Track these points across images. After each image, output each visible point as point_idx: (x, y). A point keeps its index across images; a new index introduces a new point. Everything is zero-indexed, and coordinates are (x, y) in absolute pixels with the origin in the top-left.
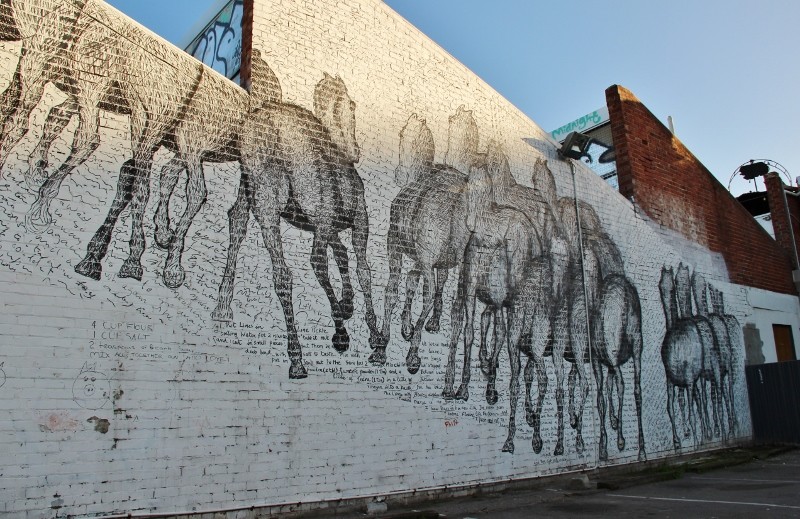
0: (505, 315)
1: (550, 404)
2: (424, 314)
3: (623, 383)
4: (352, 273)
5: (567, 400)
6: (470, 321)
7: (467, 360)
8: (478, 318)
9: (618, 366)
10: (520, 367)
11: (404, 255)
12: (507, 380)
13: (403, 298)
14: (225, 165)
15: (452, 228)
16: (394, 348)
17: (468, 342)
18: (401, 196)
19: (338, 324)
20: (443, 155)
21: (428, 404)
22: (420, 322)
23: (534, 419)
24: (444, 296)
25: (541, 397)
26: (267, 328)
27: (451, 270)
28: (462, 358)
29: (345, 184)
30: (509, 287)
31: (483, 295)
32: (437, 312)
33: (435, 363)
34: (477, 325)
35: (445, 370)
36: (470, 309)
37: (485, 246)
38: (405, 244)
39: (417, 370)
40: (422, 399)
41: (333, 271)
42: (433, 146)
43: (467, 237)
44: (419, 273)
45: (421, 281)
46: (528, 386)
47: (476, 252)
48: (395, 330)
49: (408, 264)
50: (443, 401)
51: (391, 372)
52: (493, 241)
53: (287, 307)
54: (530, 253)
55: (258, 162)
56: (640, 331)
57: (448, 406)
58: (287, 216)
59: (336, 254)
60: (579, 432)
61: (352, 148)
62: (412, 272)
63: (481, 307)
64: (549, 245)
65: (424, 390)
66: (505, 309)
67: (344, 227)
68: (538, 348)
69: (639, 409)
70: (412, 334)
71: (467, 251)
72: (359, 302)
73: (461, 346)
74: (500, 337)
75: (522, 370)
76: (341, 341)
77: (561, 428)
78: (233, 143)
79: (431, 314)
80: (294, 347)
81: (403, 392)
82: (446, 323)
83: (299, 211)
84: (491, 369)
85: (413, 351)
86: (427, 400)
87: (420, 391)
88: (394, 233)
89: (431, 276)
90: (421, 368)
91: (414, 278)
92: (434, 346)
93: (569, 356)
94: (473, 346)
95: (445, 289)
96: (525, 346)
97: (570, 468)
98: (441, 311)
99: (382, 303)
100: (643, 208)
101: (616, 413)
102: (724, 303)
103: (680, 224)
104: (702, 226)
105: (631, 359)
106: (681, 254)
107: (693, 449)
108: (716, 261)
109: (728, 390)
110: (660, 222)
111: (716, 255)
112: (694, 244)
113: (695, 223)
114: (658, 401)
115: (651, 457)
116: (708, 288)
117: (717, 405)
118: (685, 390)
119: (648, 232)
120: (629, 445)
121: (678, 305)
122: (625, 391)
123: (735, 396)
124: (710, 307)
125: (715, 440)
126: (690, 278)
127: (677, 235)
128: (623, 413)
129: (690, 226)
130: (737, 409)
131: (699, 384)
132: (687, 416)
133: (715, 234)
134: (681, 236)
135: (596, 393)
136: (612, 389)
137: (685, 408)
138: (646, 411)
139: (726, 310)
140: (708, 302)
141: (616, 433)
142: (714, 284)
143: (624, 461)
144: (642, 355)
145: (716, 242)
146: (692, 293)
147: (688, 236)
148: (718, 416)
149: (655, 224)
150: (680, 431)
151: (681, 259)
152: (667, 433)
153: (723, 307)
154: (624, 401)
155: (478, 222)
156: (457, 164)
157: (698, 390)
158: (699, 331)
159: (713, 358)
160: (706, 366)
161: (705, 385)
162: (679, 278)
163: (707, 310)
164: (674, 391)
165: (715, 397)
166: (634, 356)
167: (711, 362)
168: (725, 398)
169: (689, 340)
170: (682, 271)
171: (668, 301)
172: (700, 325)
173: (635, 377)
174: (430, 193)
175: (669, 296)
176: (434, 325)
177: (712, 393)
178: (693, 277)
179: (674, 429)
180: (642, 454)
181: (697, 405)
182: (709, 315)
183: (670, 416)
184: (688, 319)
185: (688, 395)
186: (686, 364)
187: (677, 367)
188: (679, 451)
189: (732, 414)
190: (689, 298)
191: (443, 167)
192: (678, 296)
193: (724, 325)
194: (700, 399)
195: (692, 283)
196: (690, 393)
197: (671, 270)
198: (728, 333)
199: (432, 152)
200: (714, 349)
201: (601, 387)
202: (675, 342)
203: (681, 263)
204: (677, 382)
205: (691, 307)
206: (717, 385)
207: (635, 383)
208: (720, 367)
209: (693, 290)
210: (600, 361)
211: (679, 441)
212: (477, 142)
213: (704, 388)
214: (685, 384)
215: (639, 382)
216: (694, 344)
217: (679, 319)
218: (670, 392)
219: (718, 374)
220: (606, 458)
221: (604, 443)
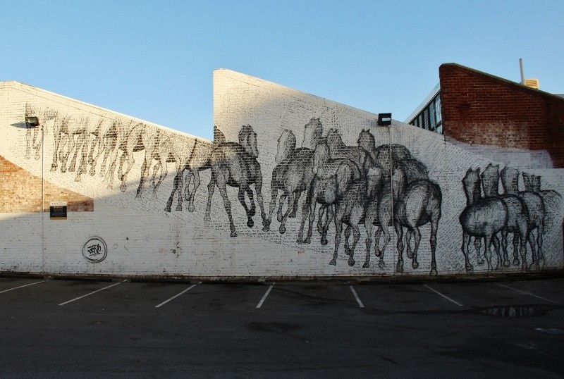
0: (334, 208)
1: (361, 246)
2: (288, 211)
3: (420, 235)
4: (255, 200)
5: (373, 244)
6: (313, 212)
7: (310, 228)
8: (317, 211)
9: (417, 226)
10: (342, 229)
11: (279, 189)
12: (334, 235)
13: (278, 206)
14: (206, 171)
15: (304, 175)
16: (273, 225)
17: (311, 221)
18: (278, 166)
19: (249, 218)
20: (300, 144)
22: (286, 215)
23: (350, 252)
24: (299, 203)
25: (355, 243)
26: (222, 221)
27: (303, 193)
28: (308, 227)
29: (252, 167)
30: (337, 195)
31: (320, 200)
32: (295, 210)
33: (293, 230)
34: (317, 213)
35: (298, 232)
36: (313, 207)
37: (323, 179)
38: (279, 185)
39: (284, 233)
40: (287, 243)
41: (247, 200)
42: (296, 141)
43: (313, 177)
44: (286, 196)
46: (347, 238)
47: (318, 183)
48: (274, 218)
49: (281, 192)
50: (297, 244)
51: (272, 234)
52: (328, 176)
53: (229, 214)
54: (352, 178)
55: (217, 167)
56: (440, 207)
57: (300, 246)
58: (229, 183)
59: (248, 193)
60: (382, 258)
61: (255, 152)
62: (283, 196)
63: (319, 206)
64: (366, 172)
65: (287, 240)
66: (334, 205)
67: (251, 183)
68: (355, 220)
69: (433, 248)
70: (282, 219)
71: (313, 182)
72: (258, 209)
73: (307, 223)
74: (330, 217)
75: (343, 231)
76: (250, 224)
77: (368, 257)
78: (208, 162)
79: (292, 211)
80: (232, 227)
81: (278, 241)
82: (299, 214)
83: (233, 181)
84: (324, 231)
85: (283, 226)
86: (289, 244)
87: (285, 240)
88: (274, 182)
89: (293, 196)
91: (284, 198)
92: (293, 224)
93: (377, 223)
94: (314, 222)
96: (347, 220)
97: (374, 274)
98: (297, 209)
100: (453, 137)
101: (413, 250)
102: (542, 183)
103: (495, 139)
104: (523, 136)
105: (429, 223)
106: (492, 158)
107: (486, 271)
108: (537, 156)
109: (536, 238)
110: (471, 142)
111: (537, 152)
112: (510, 149)
113: (514, 135)
114: (453, 245)
115: (442, 273)
116: (521, 176)
117: (519, 247)
118: (483, 239)
119: (457, 150)
120: (423, 266)
121: (482, 190)
122: (422, 240)
123: (544, 241)
124: (522, 187)
125: (514, 267)
126: (500, 172)
127: (490, 147)
128: (419, 250)
129: (508, 138)
130: (545, 250)
131: (499, 235)
132: (482, 253)
133: (540, 138)
134: (494, 147)
135: (397, 241)
136: (410, 238)
137: (482, 248)
138: (440, 250)
139: (543, 188)
140: (519, 184)
141: (411, 260)
142: (530, 172)
143: (417, 274)
144: (440, 221)
145: (540, 143)
146: (500, 181)
147: (503, 145)
148: (519, 254)
149: (465, 145)
150: (473, 261)
151: (491, 161)
152: (460, 262)
153: (540, 186)
154: (420, 245)
155: (319, 169)
156: (309, 146)
157: (497, 239)
158: (504, 204)
159: (519, 219)
160: (509, 224)
161: (507, 235)
162: (486, 174)
163: (518, 190)
164: (470, 239)
165: (518, 243)
166: (431, 222)
167: (516, 221)
168: (530, 243)
169: (491, 210)
170: (491, 169)
171: (471, 189)
172: (506, 200)
173: (432, 232)
174: (293, 162)
175: (473, 186)
176: (293, 215)
177: (514, 240)
178: (504, 171)
179: (467, 260)
180: (434, 271)
181: (495, 246)
182: (520, 193)
183: (464, 252)
184: (492, 197)
185: (485, 241)
186: (485, 224)
187: (476, 226)
188: (471, 271)
189: (538, 253)
190: (496, 185)
191: (301, 149)
192: (483, 185)
193: (538, 198)
194: (499, 243)
195: (501, 174)
196: (488, 240)
197: (478, 170)
198: (542, 202)
199: (295, 144)
200: (522, 213)
201: (401, 238)
202: (475, 212)
203: (491, 164)
204: (474, 234)
205: (497, 190)
206: (521, 235)
207: (431, 235)
208: (528, 224)
209: (502, 179)
210: (402, 225)
211: (472, 266)
212: (321, 133)
213: (505, 237)
214: (483, 235)
215: (435, 235)
216: (497, 212)
217: (482, 198)
218: (465, 240)
219: (524, 228)
220: (402, 271)
221: (401, 264)
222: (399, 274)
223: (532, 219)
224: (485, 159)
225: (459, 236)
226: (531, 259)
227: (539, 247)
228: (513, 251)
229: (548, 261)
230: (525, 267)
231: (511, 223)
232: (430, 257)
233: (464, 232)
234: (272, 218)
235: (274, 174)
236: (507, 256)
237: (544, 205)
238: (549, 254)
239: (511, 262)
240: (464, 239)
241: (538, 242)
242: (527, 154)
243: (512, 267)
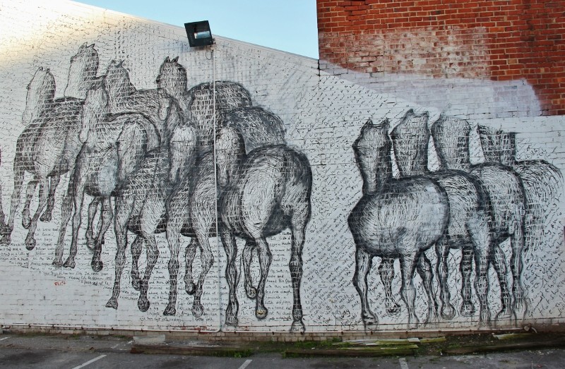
0: (113, 203)
1: (161, 274)
2: (40, 209)
3: (269, 254)
5: (182, 270)
6: (78, 211)
7: (74, 240)
8: (86, 208)
9: (263, 238)
10: (127, 243)
11: (25, 171)
12: (113, 253)
13: (24, 201)
15: (66, 144)
16: (16, 234)
17: (76, 226)
18: (25, 131)
20: (62, 91)
21: (41, 270)
22: (36, 216)
23: (141, 285)
24: (56, 195)
25: (150, 267)
28: (71, 238)
30: (118, 180)
31: (91, 190)
32: (50, 207)
33: (47, 242)
34: (85, 213)
35: (54, 247)
36: (78, 202)
37: (96, 152)
38: (26, 164)
39: (33, 248)
40: (37, 267)
42: (55, 87)
43: (79, 148)
44: (36, 182)
45: (38, 187)
46: (136, 258)
47: (87, 157)
48: (17, 222)
49: (28, 177)
50: (54, 268)
51: (14, 249)
52: (105, 145)
54: (144, 147)
56: (308, 199)
57: (58, 271)
60: (198, 298)
62: (31, 183)
63: (88, 199)
64: (170, 135)
65: (38, 261)
66: (113, 198)
68: (149, 226)
69: (296, 280)
70: (30, 224)
71: (78, 158)
73: (69, 230)
74: (106, 220)
75: (129, 246)
77: (173, 294)
79: (45, 209)
81: (23, 262)
82: (56, 214)
84: (97, 246)
85: (30, 236)
86: (41, 268)
87: (35, 261)
88: (18, 158)
89: (46, 182)
90: (36, 246)
91: (33, 186)
92: (47, 232)
93: (189, 231)
94: (80, 229)
95: (57, 190)
96: (134, 226)
97: (184, 327)
98: (53, 206)
99: (9, 205)
100: (335, 61)
101: (256, 284)
102: (518, 147)
103: (419, 62)
104: (476, 53)
105: (288, 230)
106: (414, 99)
107: (405, 327)
108: (506, 93)
109: (508, 259)
110: (370, 70)
111: (507, 83)
112: (451, 80)
113: (457, 53)
114: (335, 274)
115: (315, 330)
116: (474, 133)
117: (473, 278)
118: (397, 262)
119: (342, 87)
120: (275, 316)
121: (394, 163)
122: (273, 263)
123: (525, 266)
124: (477, 156)
125: (462, 319)
126: (430, 126)
127: (409, 78)
128: (267, 284)
129: (445, 60)
130: (528, 283)
131: (431, 253)
132: (396, 290)
133: (512, 56)
134: (417, 77)
135: (225, 265)
136: (251, 260)
137: (394, 281)
138: (310, 283)
139: (522, 155)
140: (471, 150)
141: (253, 304)
142: (494, 125)
143: (266, 330)
144: (308, 226)
145: (512, 67)
146: (431, 144)
147: (436, 74)
148: (474, 291)
149: (358, 75)
150: (378, 306)
151: (413, 105)
152: (349, 307)
153: (514, 153)
154: (270, 273)
155: (91, 134)
156: (75, 94)
157: (427, 261)
158: (441, 189)
159: (472, 221)
160: (452, 232)
161: (447, 254)
162: (402, 131)
163: (468, 161)
164: (371, 262)
165: (471, 269)
166: (291, 228)
167: (466, 226)
168: (496, 269)
169: (414, 203)
170: (412, 119)
171: (370, 162)
172: (445, 182)
173: (293, 249)
174: (49, 123)
175: (375, 154)
176: (47, 217)
177: (462, 264)
178: (438, 124)
179: (365, 304)
180: (298, 325)
181: (423, 277)
182: (473, 167)
183: (358, 289)
184: (415, 177)
185: (402, 266)
186: (402, 231)
187: (382, 235)
188: (373, 327)
189: (514, 289)
190: (424, 152)
191: (63, 100)
192: (396, 153)
193: (512, 176)
194: (431, 271)
195: (434, 131)
196: (408, 264)
197: (385, 123)
198: (521, 185)
199: (53, 92)
200: (479, 209)
201: (234, 260)
202: (380, 207)
203: (411, 111)
204: (379, 253)
205: (426, 162)
206: (477, 253)
207: (292, 255)
208: (492, 230)
209: (435, 140)
210: (234, 234)
211: (374, 317)
212: (96, 69)
213: (443, 258)
214: (397, 254)
215: (300, 255)
216: (427, 206)
217: (395, 180)
218: (361, 263)
219: (482, 240)
220: (236, 324)
221: (234, 311)
222: (231, 329)
223: (499, 220)
224: (398, 100)
225: (347, 257)
226: (500, 302)
227: (514, 277)
228: (460, 287)
229: (534, 305)
230: (485, 319)
231: (456, 229)
232: (291, 298)
233: (358, 247)
234: (15, 224)
235: (20, 145)
236: (449, 297)
237: (523, 191)
238: (536, 291)
239: (458, 308)
240: (357, 262)
241: (513, 267)
242: (487, 89)
243: (458, 318)
